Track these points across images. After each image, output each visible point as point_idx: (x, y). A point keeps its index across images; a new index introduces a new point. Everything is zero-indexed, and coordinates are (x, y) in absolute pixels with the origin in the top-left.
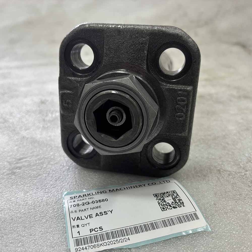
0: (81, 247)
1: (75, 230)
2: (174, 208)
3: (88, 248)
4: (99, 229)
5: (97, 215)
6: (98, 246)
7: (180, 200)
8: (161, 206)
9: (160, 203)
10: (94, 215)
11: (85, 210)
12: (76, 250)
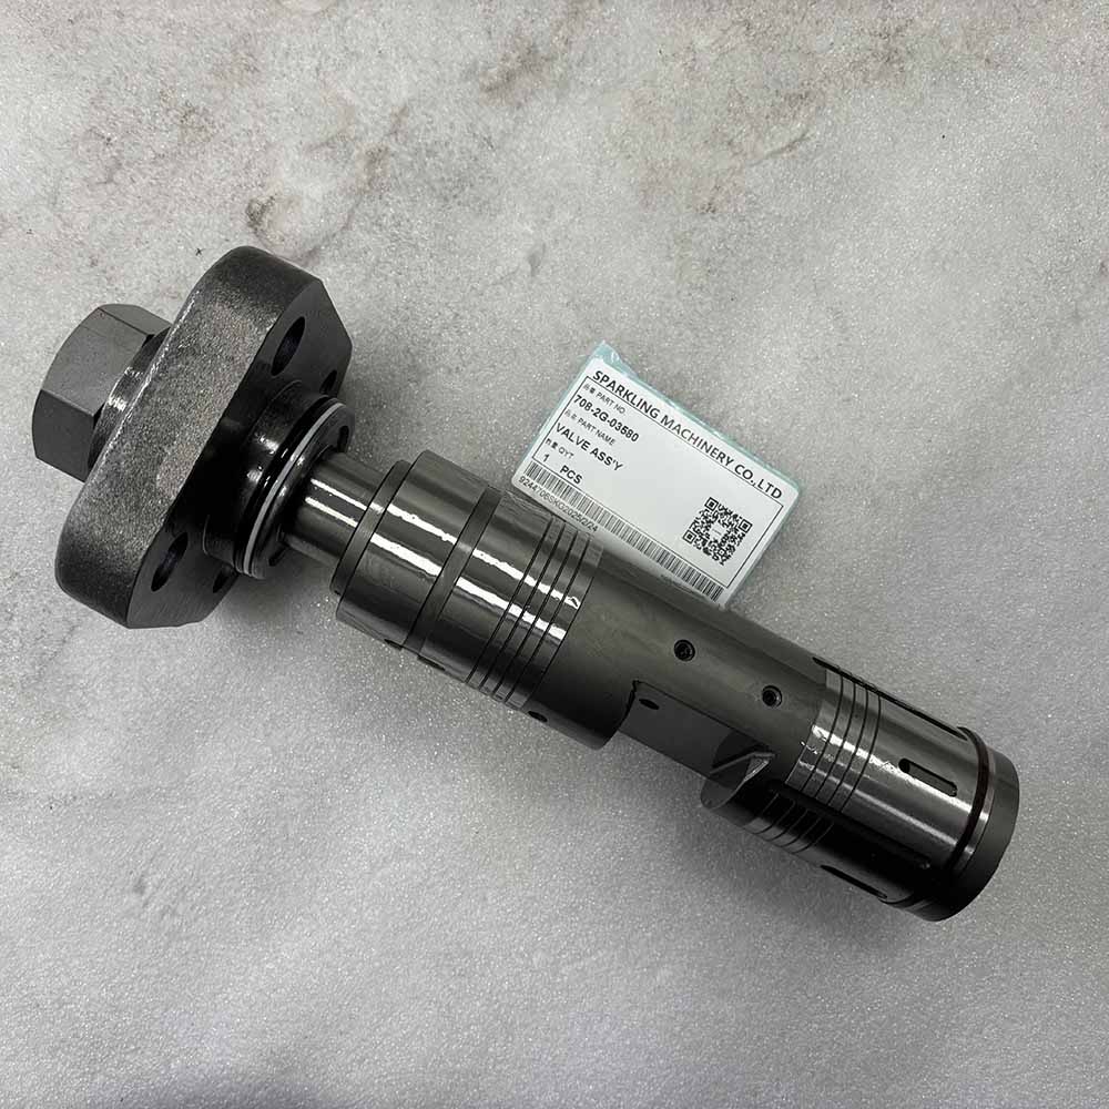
0: (531, 481)
1: (547, 448)
2: (706, 551)
3: (538, 489)
4: (575, 477)
5: (595, 452)
6: (551, 500)
7: (731, 548)
8: (691, 530)
9: (698, 523)
10: (591, 449)
11: (589, 426)
12: (522, 479)
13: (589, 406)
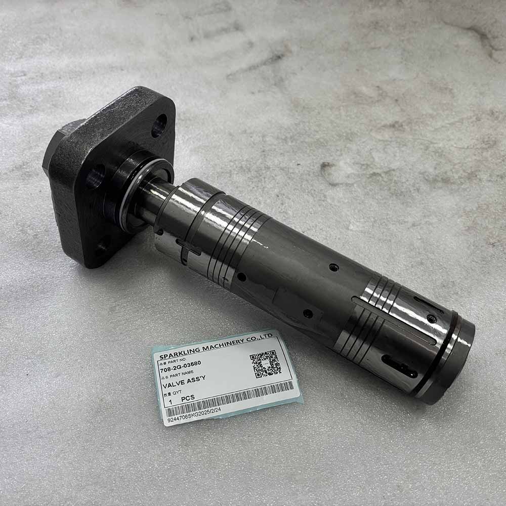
0: (173, 417)
1: (167, 398)
2: (270, 374)
3: (179, 418)
4: (190, 398)
5: (189, 381)
7: (277, 364)
8: (256, 372)
9: (256, 367)
10: (186, 382)
11: (176, 375)
12: (169, 421)
13: (169, 369)
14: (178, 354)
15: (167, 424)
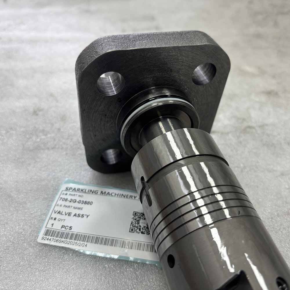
0: (48, 237)
1: (52, 222)
2: (142, 233)
3: (52, 239)
4: (69, 228)
5: (75, 215)
6: (60, 242)
8: (132, 227)
9: (133, 223)
10: (72, 215)
11: (69, 207)
12: (43, 238)
13: (66, 200)
14: (80, 191)
15: (39, 240)
